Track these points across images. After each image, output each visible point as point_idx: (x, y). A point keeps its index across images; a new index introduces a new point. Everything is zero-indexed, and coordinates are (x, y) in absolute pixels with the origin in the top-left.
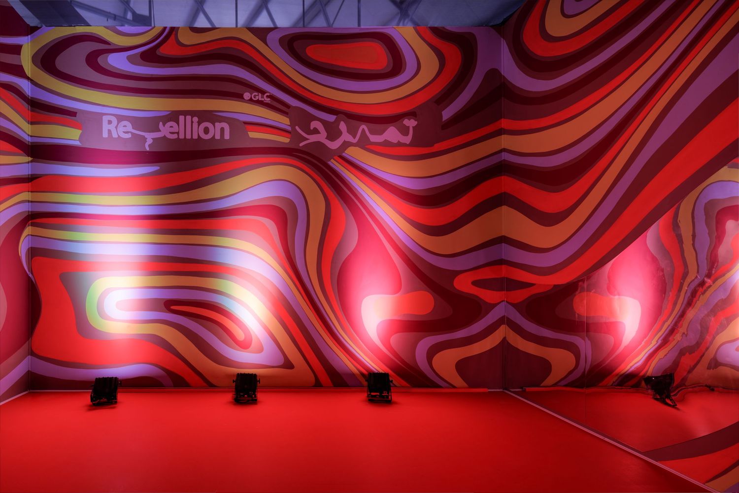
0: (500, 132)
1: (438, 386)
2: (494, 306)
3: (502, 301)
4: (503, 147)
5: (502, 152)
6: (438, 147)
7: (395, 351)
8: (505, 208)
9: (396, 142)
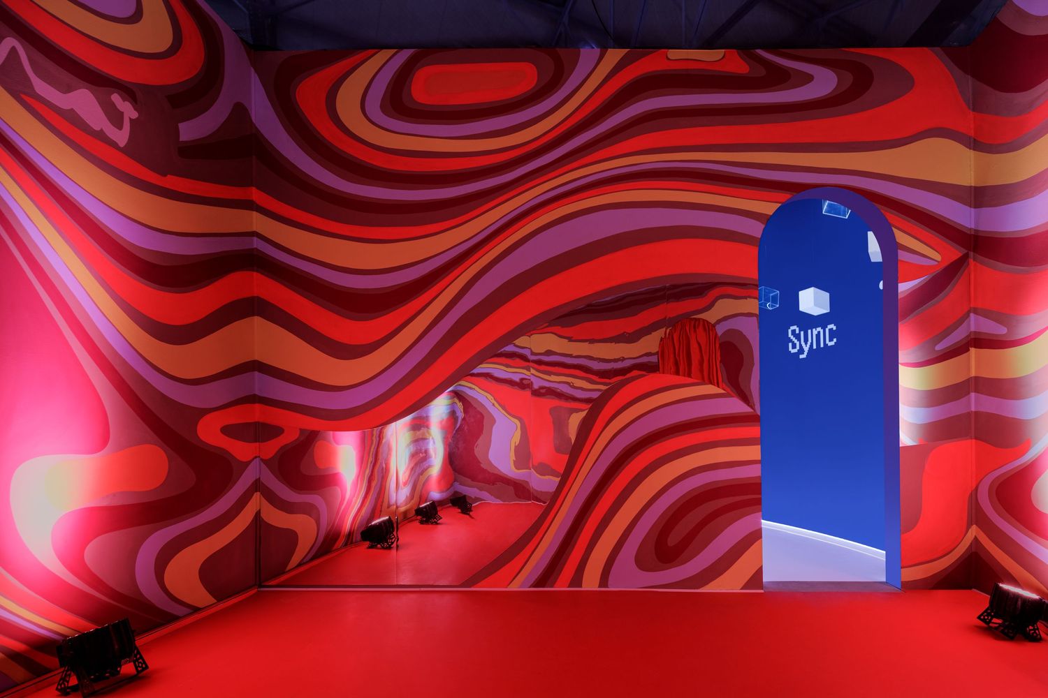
0: (249, 205)
1: (175, 618)
2: (247, 464)
3: (256, 457)
4: (254, 229)
5: (254, 236)
6: (172, 182)
7: (93, 575)
8: (257, 320)
9: (97, 129)
